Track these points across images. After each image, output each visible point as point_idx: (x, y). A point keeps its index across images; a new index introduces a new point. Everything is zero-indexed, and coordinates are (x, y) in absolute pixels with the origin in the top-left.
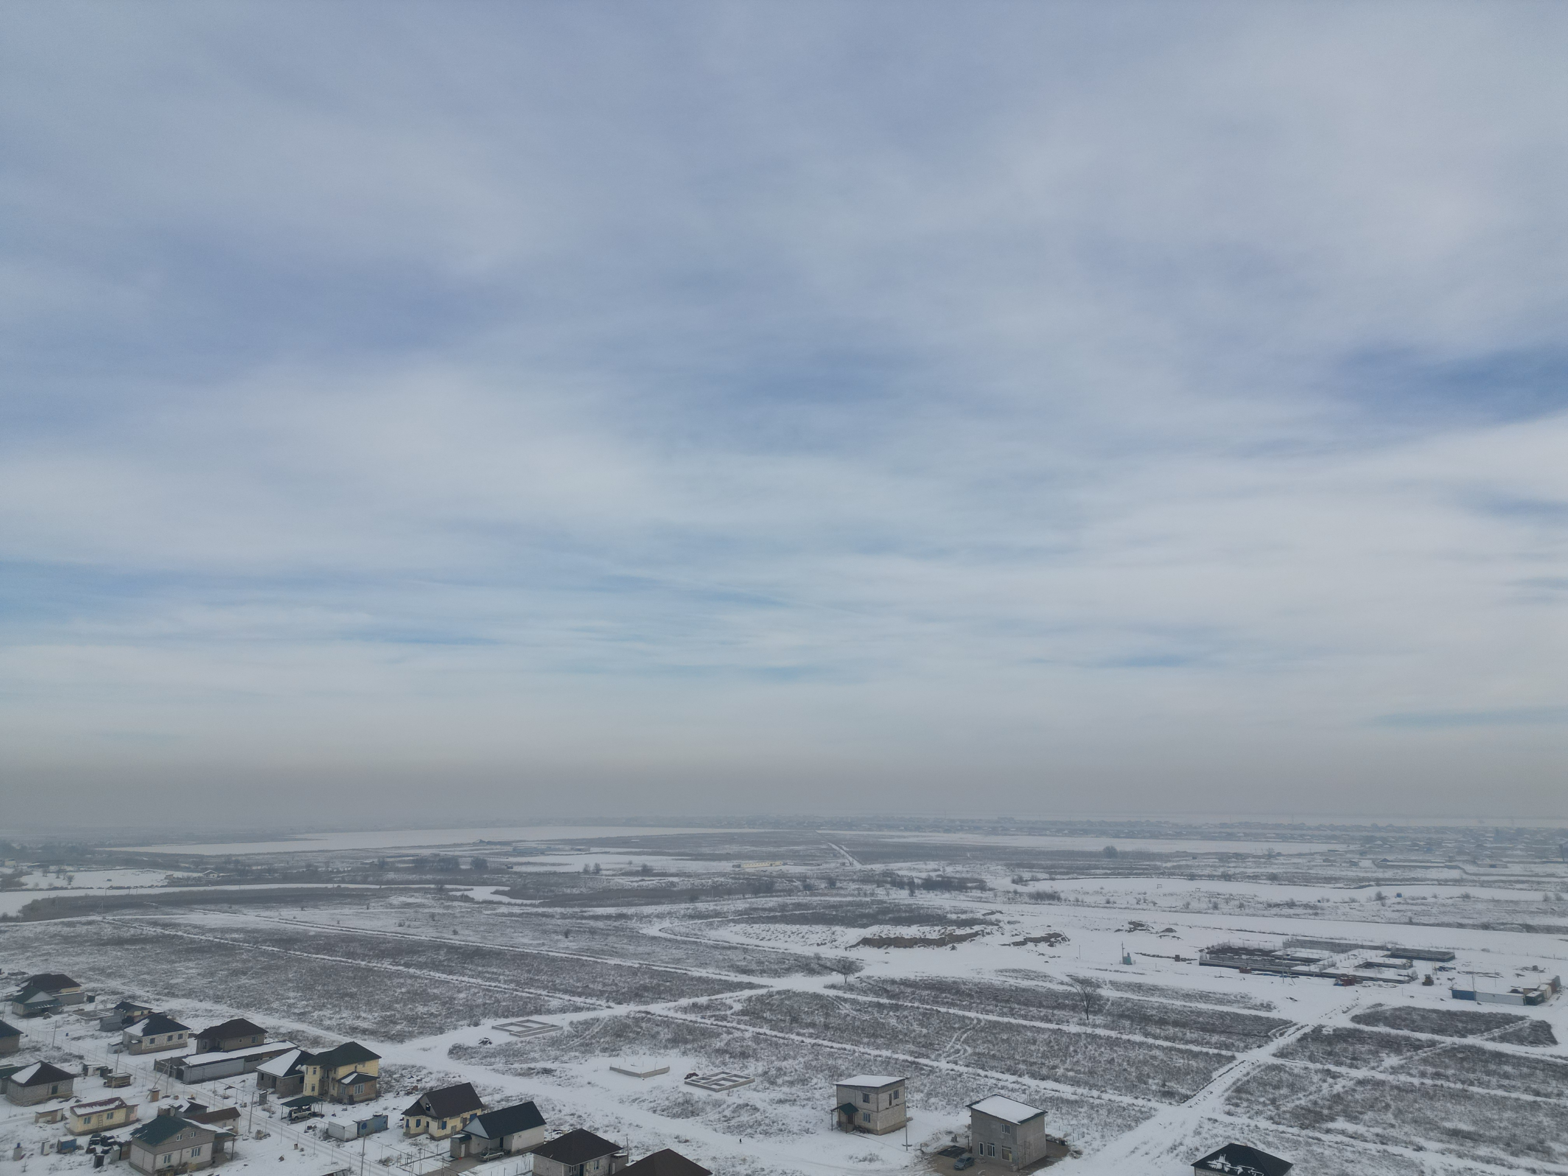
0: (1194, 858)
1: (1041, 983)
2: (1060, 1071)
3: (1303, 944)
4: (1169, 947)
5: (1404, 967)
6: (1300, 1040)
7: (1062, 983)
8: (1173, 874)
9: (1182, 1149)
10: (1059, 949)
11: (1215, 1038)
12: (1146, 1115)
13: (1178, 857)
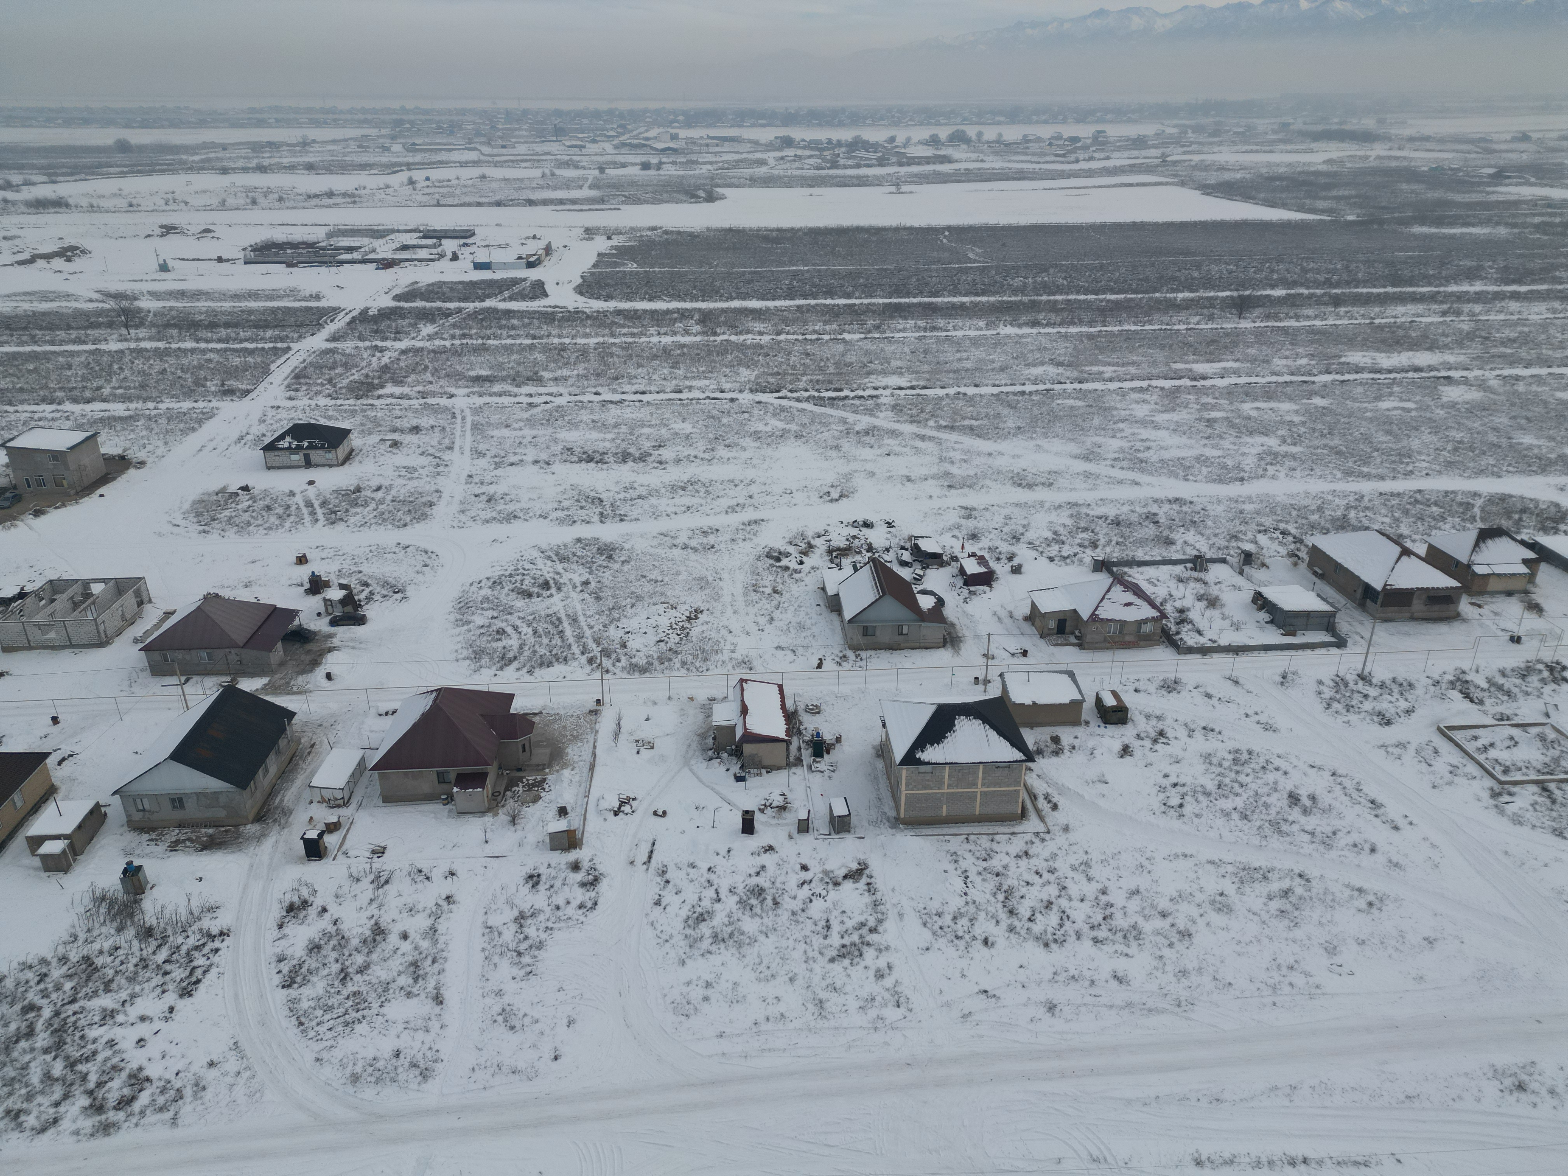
0: (224, 149)
1: (64, 304)
2: (106, 391)
3: (345, 233)
4: (209, 248)
5: (434, 246)
6: (349, 324)
7: (91, 301)
8: (203, 168)
9: (249, 437)
10: (78, 264)
11: (269, 333)
12: (209, 415)
13: (205, 148)
